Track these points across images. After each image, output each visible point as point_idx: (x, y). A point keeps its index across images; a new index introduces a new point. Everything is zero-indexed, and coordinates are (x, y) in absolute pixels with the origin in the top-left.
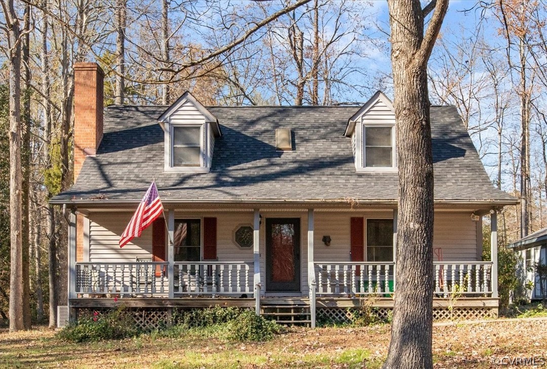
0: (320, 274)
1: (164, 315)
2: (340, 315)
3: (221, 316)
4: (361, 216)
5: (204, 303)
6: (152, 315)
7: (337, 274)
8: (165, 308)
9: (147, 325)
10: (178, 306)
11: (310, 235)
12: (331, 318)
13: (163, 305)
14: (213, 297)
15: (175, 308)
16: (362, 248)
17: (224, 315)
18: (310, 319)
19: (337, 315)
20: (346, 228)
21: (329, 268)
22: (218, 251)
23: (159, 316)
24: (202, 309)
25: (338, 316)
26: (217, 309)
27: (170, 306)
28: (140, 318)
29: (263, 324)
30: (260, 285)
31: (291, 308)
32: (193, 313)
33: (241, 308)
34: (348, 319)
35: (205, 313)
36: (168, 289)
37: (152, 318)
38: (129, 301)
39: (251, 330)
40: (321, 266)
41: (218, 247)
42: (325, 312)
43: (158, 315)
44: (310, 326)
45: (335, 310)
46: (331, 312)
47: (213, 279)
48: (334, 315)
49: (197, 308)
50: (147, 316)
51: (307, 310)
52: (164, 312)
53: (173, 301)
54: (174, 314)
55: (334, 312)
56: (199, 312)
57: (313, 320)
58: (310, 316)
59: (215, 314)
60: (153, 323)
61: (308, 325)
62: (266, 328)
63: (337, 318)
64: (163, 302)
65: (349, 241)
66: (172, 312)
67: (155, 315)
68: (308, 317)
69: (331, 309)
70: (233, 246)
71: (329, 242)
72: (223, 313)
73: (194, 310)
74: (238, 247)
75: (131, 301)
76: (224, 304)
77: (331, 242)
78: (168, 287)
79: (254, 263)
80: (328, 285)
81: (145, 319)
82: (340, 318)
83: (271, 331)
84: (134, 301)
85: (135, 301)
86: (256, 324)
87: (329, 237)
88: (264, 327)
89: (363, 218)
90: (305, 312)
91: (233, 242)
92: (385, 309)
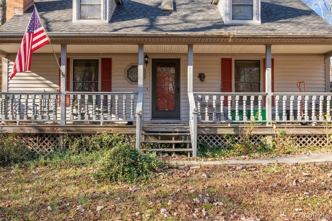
0: (199, 104)
1: (56, 141)
2: (217, 141)
3: (107, 142)
4: (229, 57)
5: (92, 130)
6: (45, 140)
7: (214, 104)
8: (58, 134)
9: (41, 150)
10: (69, 133)
11: (190, 69)
12: (208, 144)
13: (55, 131)
14: (101, 124)
15: (66, 135)
16: (231, 83)
17: (110, 141)
18: (191, 147)
19: (214, 141)
20: (218, 67)
21: (207, 98)
22: (113, 86)
23: (52, 142)
24: (90, 135)
25: (216, 142)
26: (104, 135)
27: (62, 133)
28: (34, 143)
29: (138, 160)
30: (141, 114)
31: (172, 136)
32: (83, 139)
33: (126, 134)
34: (224, 145)
35: (92, 139)
36: (60, 117)
37: (45, 143)
38: (23, 128)
39: (123, 169)
40: (200, 96)
41: (113, 82)
42: (203, 138)
43: (51, 140)
44: (191, 155)
45: (213, 137)
46: (209, 138)
47: (109, 108)
48: (211, 141)
49: (85, 134)
50: (41, 141)
51: (188, 138)
52: (56, 138)
53: (64, 128)
54: (64, 140)
55: (211, 138)
56: (88, 138)
57: (194, 149)
58: (190, 144)
59: (101, 140)
60: (46, 148)
61: (189, 154)
62: (142, 165)
63: (214, 144)
64: (55, 128)
65: (219, 78)
66: (64, 138)
67: (48, 140)
68: (188, 146)
69: (208, 136)
70: (125, 81)
71: (204, 78)
72: (110, 139)
73: (83, 136)
74: (129, 82)
75: (26, 128)
76: (111, 131)
77: (206, 78)
78: (60, 115)
79: (138, 93)
80: (206, 114)
81: (39, 144)
82: (217, 144)
83: (148, 168)
84: (28, 128)
85: (30, 128)
86: (129, 160)
87: (204, 74)
88: (140, 163)
89: (232, 58)
90: (185, 139)
91: (125, 78)
92: (258, 136)
